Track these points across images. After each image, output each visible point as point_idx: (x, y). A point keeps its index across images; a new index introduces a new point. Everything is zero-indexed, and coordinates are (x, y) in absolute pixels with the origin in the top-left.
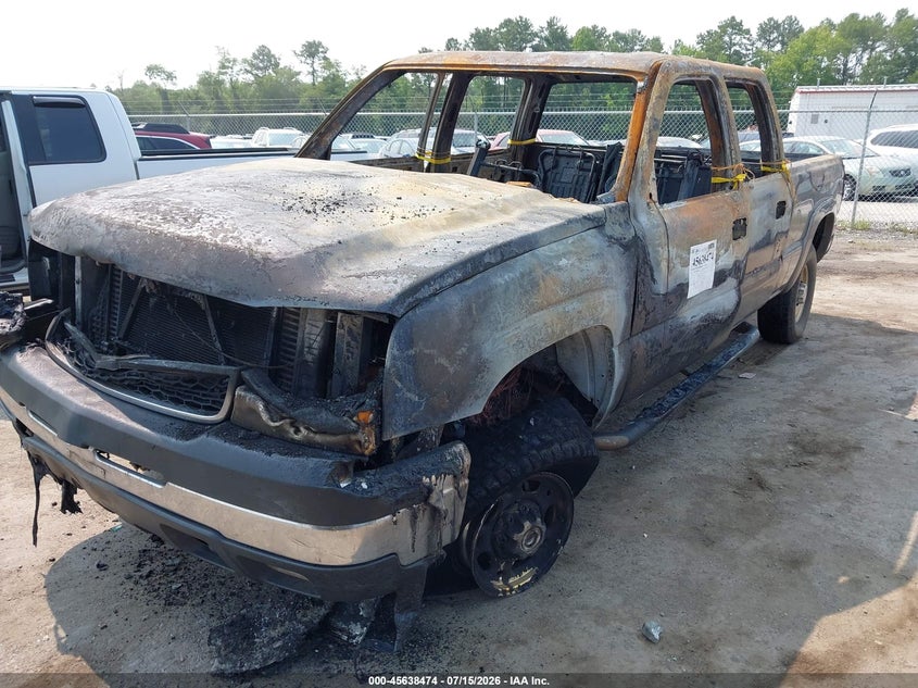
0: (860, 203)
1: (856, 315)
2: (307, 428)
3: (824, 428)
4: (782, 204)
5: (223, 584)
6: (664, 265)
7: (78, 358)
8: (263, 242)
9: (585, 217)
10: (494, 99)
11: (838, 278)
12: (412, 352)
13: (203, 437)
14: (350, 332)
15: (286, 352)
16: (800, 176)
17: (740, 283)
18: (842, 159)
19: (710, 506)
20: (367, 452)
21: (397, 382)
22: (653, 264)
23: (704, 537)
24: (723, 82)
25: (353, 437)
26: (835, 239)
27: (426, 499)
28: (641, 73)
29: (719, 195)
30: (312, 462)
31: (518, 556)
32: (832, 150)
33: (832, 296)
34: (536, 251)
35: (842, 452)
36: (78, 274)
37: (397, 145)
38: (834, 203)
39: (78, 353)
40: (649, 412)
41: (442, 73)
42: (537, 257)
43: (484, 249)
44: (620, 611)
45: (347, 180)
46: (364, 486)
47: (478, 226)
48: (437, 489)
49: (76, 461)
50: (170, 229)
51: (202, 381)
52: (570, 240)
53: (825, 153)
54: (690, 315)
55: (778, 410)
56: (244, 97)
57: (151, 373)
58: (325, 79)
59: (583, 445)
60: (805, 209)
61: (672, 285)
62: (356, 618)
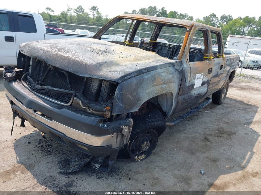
0: (243, 69)
1: (238, 99)
2: (92, 110)
3: (226, 128)
4: (222, 66)
5: (62, 151)
6: (189, 78)
7: (31, 85)
8: (85, 59)
9: (170, 63)
10: (145, 28)
11: (235, 88)
12: (122, 93)
13: (64, 109)
14: (106, 86)
15: (87, 90)
16: (227, 59)
17: (208, 86)
18: (239, 56)
19: (194, 144)
20: (107, 117)
21: (117, 100)
22: (186, 78)
23: (191, 152)
24: (210, 31)
25: (104, 113)
26: (235, 78)
27: (121, 132)
28: (188, 26)
29: (205, 62)
30: (93, 118)
31: (142, 151)
32: (237, 53)
33: (232, 93)
34: (156, 70)
35: (230, 134)
36: (31, 63)
37: (116, 38)
38: (236, 68)
39: (31, 84)
40: (180, 118)
41: (133, 20)
42: (156, 72)
43: (143, 68)
44: (167, 169)
45: (107, 46)
46: (106, 126)
47: (141, 62)
48: (124, 129)
49: (28, 113)
50: (61, 53)
51: (65, 94)
52: (165, 69)
53: (235, 54)
54: (194, 93)
55: (215, 122)
56: (73, 19)
57: (51, 91)
58: (97, 17)
59: (163, 123)
60: (228, 68)
61: (190, 84)
62: (98, 162)
